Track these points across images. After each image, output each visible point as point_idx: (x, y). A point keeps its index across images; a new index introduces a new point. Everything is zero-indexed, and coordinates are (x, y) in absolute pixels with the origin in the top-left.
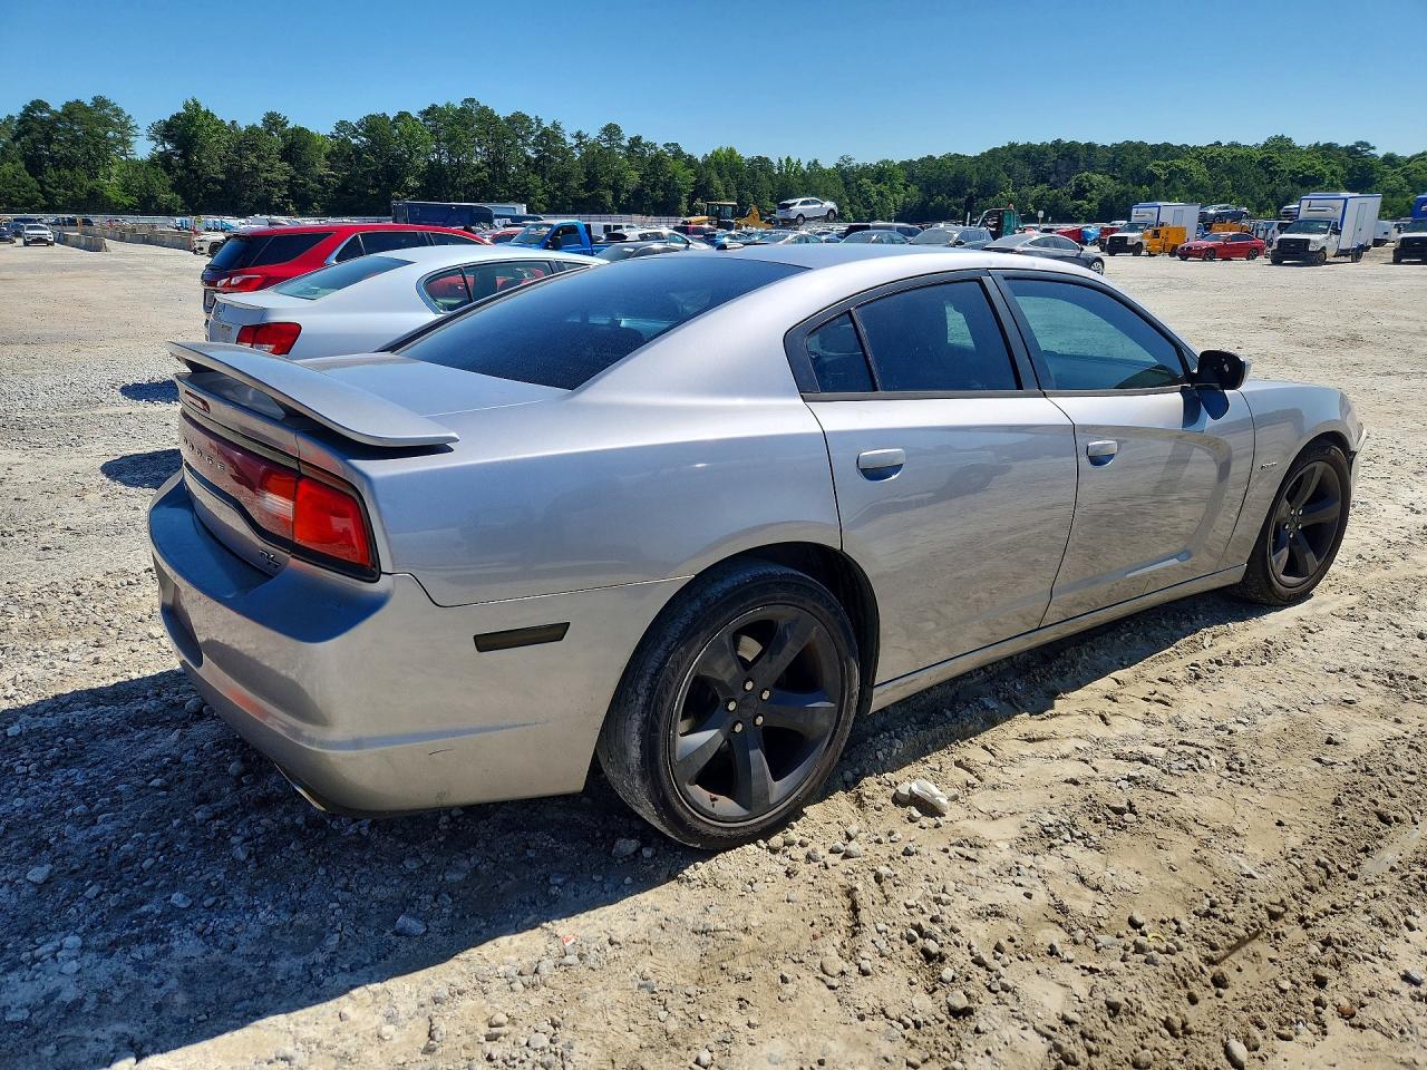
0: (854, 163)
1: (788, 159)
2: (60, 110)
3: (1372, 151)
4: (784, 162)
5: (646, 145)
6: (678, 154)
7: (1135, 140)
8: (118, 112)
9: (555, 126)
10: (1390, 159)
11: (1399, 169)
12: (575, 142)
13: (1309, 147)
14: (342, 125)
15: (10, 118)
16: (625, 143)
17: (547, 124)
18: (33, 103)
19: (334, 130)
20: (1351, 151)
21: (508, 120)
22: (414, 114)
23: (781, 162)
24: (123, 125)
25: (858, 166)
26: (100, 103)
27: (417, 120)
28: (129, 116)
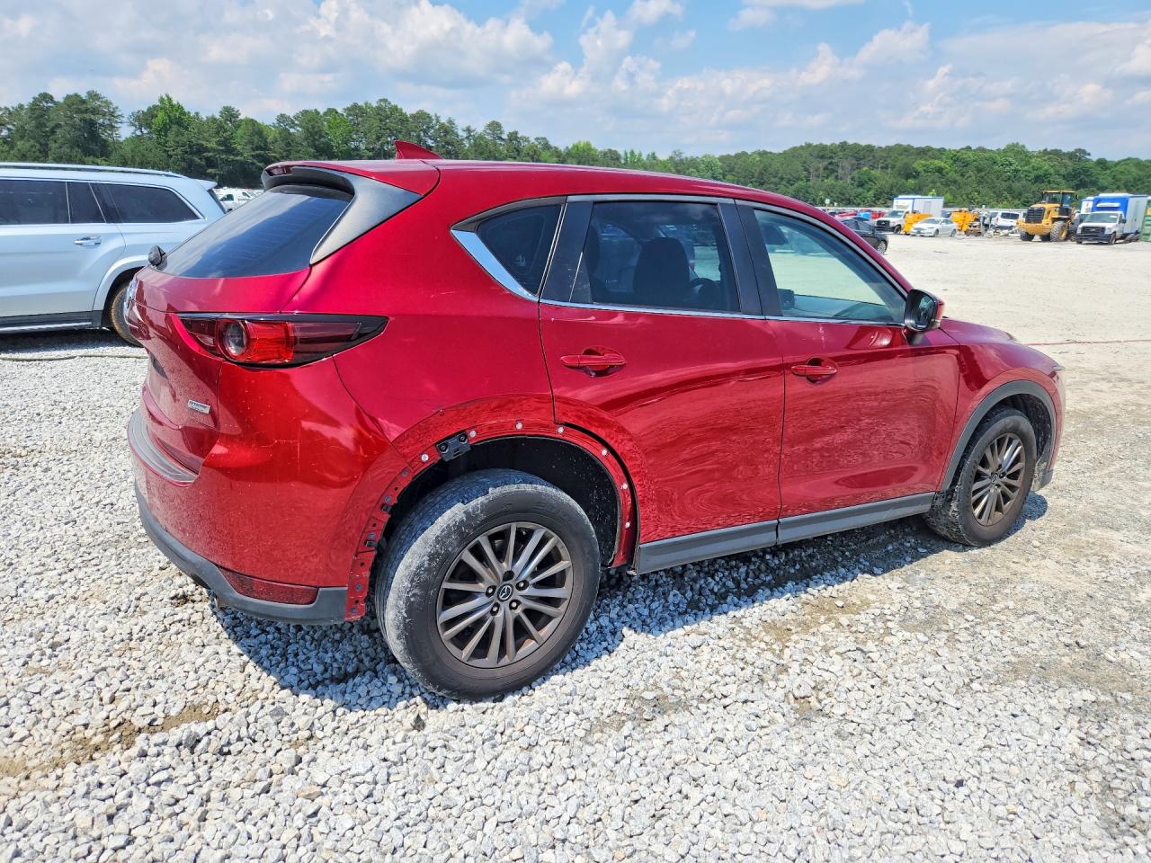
0: (684, 156)
1: (632, 153)
2: (62, 101)
3: (1088, 157)
4: (629, 155)
5: (521, 138)
6: (547, 146)
7: (905, 143)
8: (108, 104)
9: (450, 122)
10: (1102, 163)
11: (1108, 172)
12: (465, 135)
13: (1040, 152)
14: (282, 118)
15: (21, 106)
16: (505, 136)
17: (443, 120)
18: (40, 95)
19: (275, 122)
20: (1071, 156)
21: (413, 116)
22: (340, 111)
23: (626, 154)
24: (112, 114)
25: (687, 158)
26: (94, 96)
27: (343, 115)
28: (117, 108)
